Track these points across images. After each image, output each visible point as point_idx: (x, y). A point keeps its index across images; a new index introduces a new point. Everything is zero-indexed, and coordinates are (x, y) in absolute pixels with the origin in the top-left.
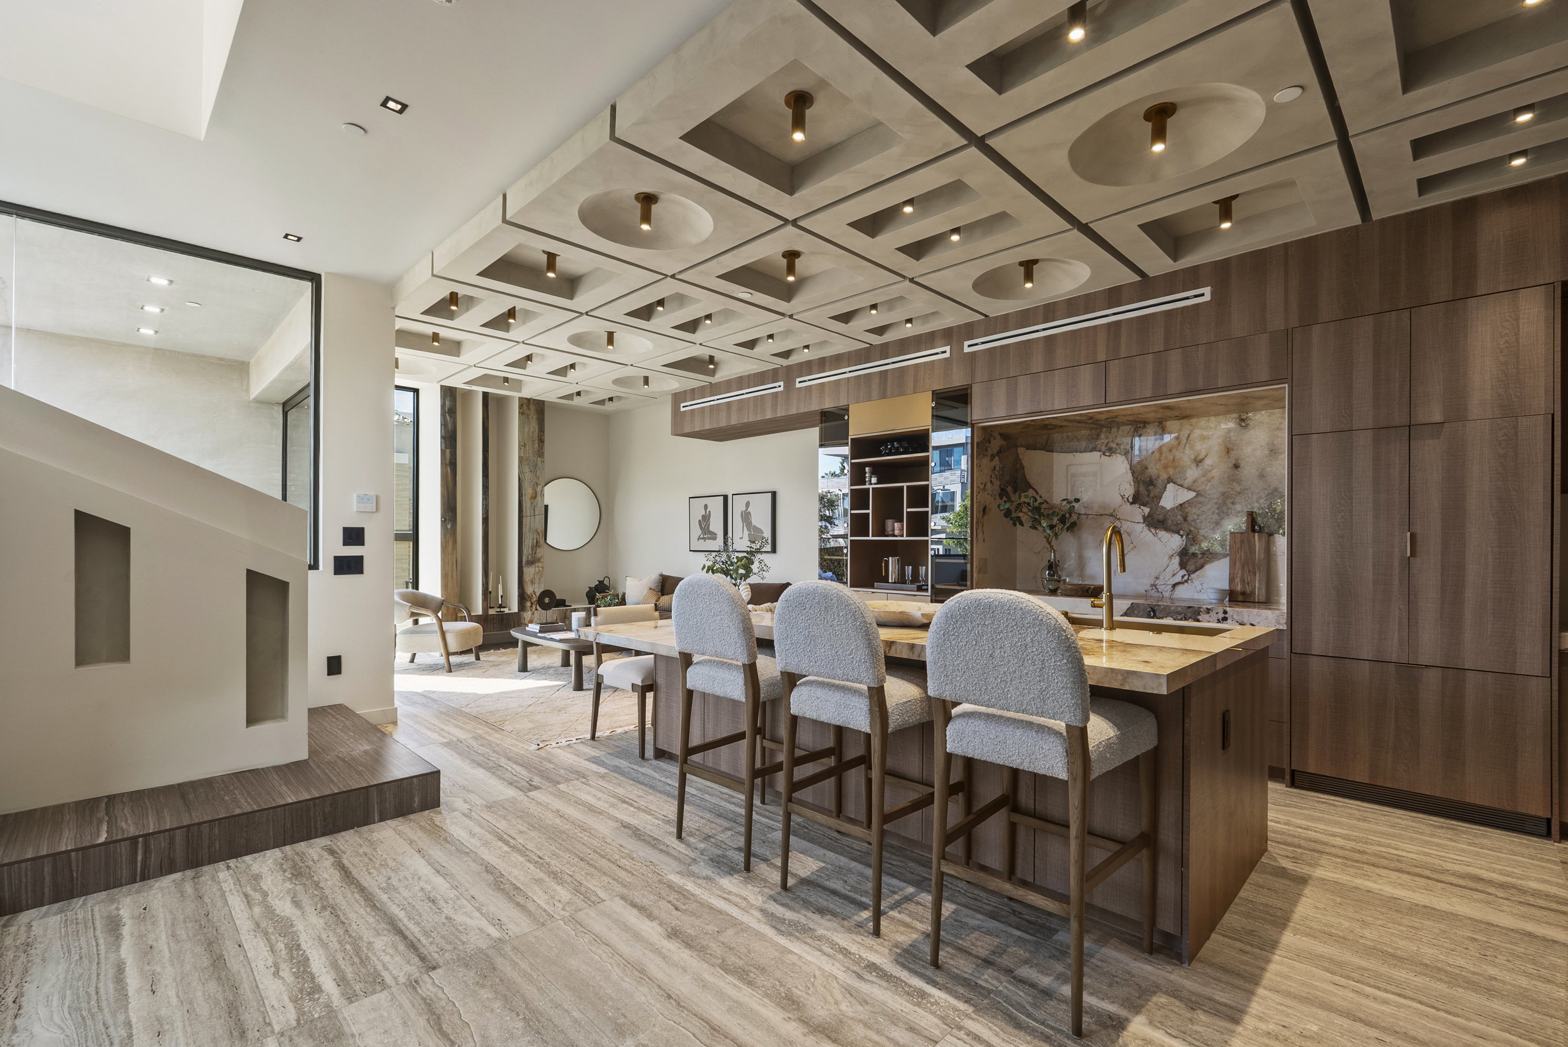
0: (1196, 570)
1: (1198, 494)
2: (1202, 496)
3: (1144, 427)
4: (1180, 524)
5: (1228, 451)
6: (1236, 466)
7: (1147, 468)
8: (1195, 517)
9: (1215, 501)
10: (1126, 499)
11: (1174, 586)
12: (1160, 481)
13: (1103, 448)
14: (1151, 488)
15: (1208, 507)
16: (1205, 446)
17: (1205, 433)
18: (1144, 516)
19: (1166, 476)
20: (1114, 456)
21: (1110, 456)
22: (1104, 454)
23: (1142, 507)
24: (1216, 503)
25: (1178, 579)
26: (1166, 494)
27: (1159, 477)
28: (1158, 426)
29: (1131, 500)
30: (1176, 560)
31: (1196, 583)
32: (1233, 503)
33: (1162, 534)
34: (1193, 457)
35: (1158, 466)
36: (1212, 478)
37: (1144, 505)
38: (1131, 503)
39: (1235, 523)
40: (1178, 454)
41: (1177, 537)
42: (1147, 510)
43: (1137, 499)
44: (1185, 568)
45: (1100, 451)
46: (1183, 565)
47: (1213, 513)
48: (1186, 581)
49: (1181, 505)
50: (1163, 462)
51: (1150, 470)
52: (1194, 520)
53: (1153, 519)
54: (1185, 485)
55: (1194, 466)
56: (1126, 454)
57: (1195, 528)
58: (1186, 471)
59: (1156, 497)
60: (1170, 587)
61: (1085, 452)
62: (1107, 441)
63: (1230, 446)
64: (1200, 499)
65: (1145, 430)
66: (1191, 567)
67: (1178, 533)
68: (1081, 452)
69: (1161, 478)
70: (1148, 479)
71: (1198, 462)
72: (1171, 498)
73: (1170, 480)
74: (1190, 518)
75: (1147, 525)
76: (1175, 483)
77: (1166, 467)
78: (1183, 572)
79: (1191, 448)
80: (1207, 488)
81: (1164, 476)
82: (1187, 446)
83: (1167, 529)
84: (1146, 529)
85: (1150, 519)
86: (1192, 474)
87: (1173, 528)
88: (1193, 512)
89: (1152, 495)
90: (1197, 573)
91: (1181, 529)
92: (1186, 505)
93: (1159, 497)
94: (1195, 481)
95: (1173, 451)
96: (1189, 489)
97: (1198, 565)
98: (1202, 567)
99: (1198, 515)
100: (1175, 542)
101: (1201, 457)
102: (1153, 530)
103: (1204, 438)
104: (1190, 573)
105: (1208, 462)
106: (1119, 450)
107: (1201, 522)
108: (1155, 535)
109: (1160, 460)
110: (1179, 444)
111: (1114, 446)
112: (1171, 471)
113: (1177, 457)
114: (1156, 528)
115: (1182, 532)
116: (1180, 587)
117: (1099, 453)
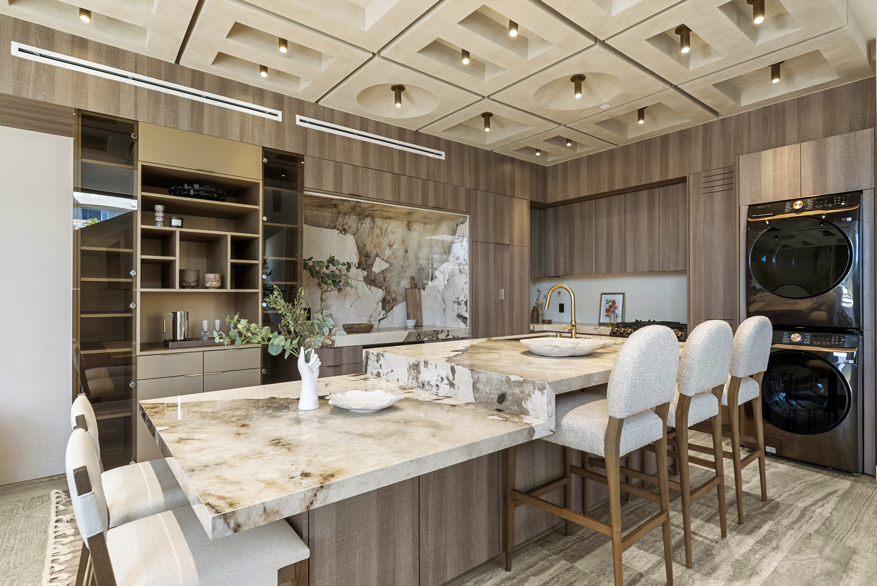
0: (390, 310)
1: (390, 266)
2: (392, 266)
3: (364, 219)
4: (382, 283)
5: (403, 242)
6: (406, 251)
7: (365, 246)
8: (389, 279)
9: (398, 270)
10: (354, 265)
11: (380, 320)
12: (372, 255)
13: (340, 228)
14: (367, 259)
15: (395, 273)
16: (393, 237)
17: (394, 230)
18: (364, 277)
19: (375, 253)
20: (347, 235)
21: (344, 234)
22: (341, 232)
23: (363, 271)
24: (398, 271)
25: (381, 316)
26: (375, 264)
27: (372, 252)
28: (371, 220)
29: (357, 266)
30: (380, 305)
31: (390, 318)
32: (405, 272)
33: (373, 288)
34: (388, 243)
35: (372, 245)
36: (397, 256)
37: (364, 270)
38: (357, 268)
39: (405, 283)
40: (381, 240)
41: (380, 290)
42: (366, 273)
43: (360, 266)
44: (384, 310)
45: (338, 229)
46: (384, 308)
47: (397, 277)
48: (385, 317)
49: (382, 271)
50: (374, 243)
51: (367, 247)
52: (389, 281)
53: (368, 279)
54: (385, 259)
55: (388, 248)
56: (354, 234)
57: (390, 286)
58: (385, 250)
59: (370, 265)
60: (377, 322)
61: (329, 228)
62: (343, 223)
63: (404, 239)
64: (391, 268)
65: (364, 221)
66: (387, 309)
67: (381, 288)
68: (326, 228)
69: (373, 253)
70: (366, 253)
71: (391, 246)
72: (378, 266)
73: (377, 255)
74: (387, 279)
75: (366, 283)
76: (380, 257)
77: (375, 247)
78: (384, 312)
79: (388, 237)
80: (395, 262)
81: (374, 253)
82: (385, 235)
83: (376, 286)
84: (365, 285)
85: (367, 279)
86: (388, 253)
87: (379, 285)
88: (388, 275)
89: (368, 263)
90: (390, 312)
91: (383, 286)
92: (385, 271)
93: (372, 265)
94: (389, 257)
95: (379, 237)
96: (386, 262)
97: (391, 307)
98: (392, 308)
99: (391, 278)
100: (380, 293)
101: (392, 243)
102: (369, 286)
103: (393, 233)
104: (387, 312)
105: (395, 247)
106: (350, 231)
107: (392, 282)
108: (370, 289)
109: (372, 242)
110: (382, 233)
111: (347, 228)
112: (378, 250)
113: (381, 242)
114: (370, 285)
115: (383, 288)
116: (382, 321)
117: (338, 231)
